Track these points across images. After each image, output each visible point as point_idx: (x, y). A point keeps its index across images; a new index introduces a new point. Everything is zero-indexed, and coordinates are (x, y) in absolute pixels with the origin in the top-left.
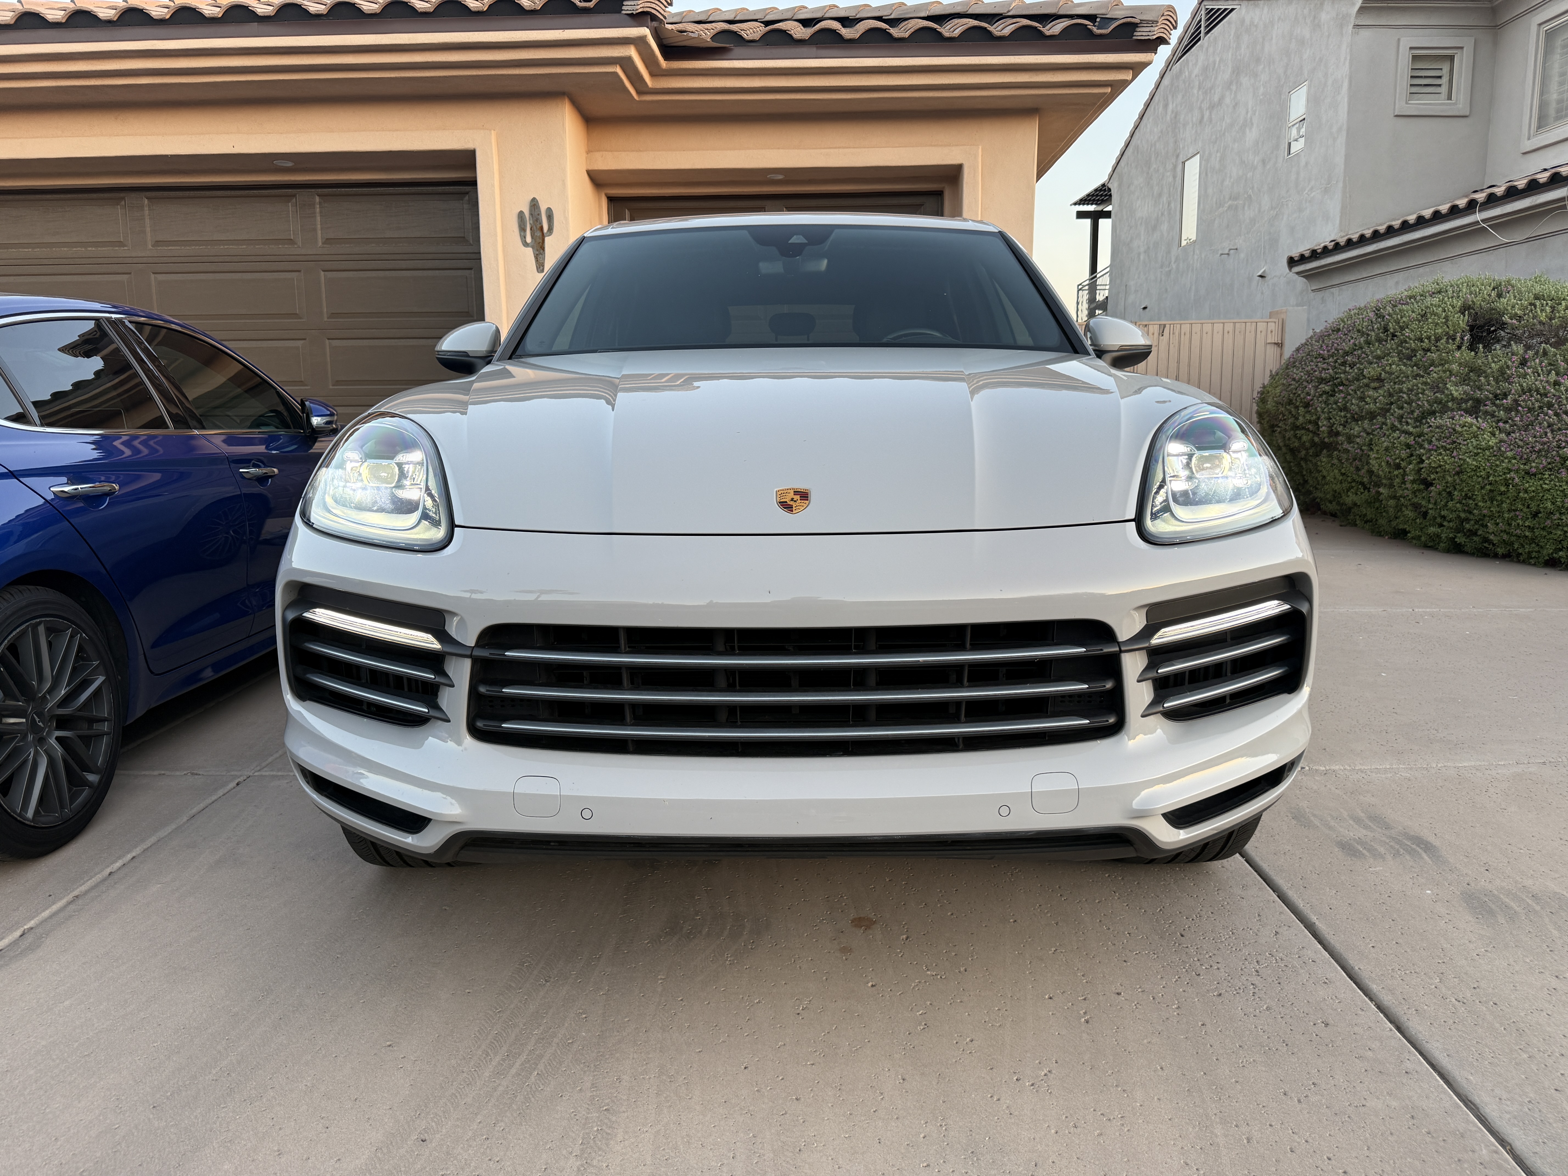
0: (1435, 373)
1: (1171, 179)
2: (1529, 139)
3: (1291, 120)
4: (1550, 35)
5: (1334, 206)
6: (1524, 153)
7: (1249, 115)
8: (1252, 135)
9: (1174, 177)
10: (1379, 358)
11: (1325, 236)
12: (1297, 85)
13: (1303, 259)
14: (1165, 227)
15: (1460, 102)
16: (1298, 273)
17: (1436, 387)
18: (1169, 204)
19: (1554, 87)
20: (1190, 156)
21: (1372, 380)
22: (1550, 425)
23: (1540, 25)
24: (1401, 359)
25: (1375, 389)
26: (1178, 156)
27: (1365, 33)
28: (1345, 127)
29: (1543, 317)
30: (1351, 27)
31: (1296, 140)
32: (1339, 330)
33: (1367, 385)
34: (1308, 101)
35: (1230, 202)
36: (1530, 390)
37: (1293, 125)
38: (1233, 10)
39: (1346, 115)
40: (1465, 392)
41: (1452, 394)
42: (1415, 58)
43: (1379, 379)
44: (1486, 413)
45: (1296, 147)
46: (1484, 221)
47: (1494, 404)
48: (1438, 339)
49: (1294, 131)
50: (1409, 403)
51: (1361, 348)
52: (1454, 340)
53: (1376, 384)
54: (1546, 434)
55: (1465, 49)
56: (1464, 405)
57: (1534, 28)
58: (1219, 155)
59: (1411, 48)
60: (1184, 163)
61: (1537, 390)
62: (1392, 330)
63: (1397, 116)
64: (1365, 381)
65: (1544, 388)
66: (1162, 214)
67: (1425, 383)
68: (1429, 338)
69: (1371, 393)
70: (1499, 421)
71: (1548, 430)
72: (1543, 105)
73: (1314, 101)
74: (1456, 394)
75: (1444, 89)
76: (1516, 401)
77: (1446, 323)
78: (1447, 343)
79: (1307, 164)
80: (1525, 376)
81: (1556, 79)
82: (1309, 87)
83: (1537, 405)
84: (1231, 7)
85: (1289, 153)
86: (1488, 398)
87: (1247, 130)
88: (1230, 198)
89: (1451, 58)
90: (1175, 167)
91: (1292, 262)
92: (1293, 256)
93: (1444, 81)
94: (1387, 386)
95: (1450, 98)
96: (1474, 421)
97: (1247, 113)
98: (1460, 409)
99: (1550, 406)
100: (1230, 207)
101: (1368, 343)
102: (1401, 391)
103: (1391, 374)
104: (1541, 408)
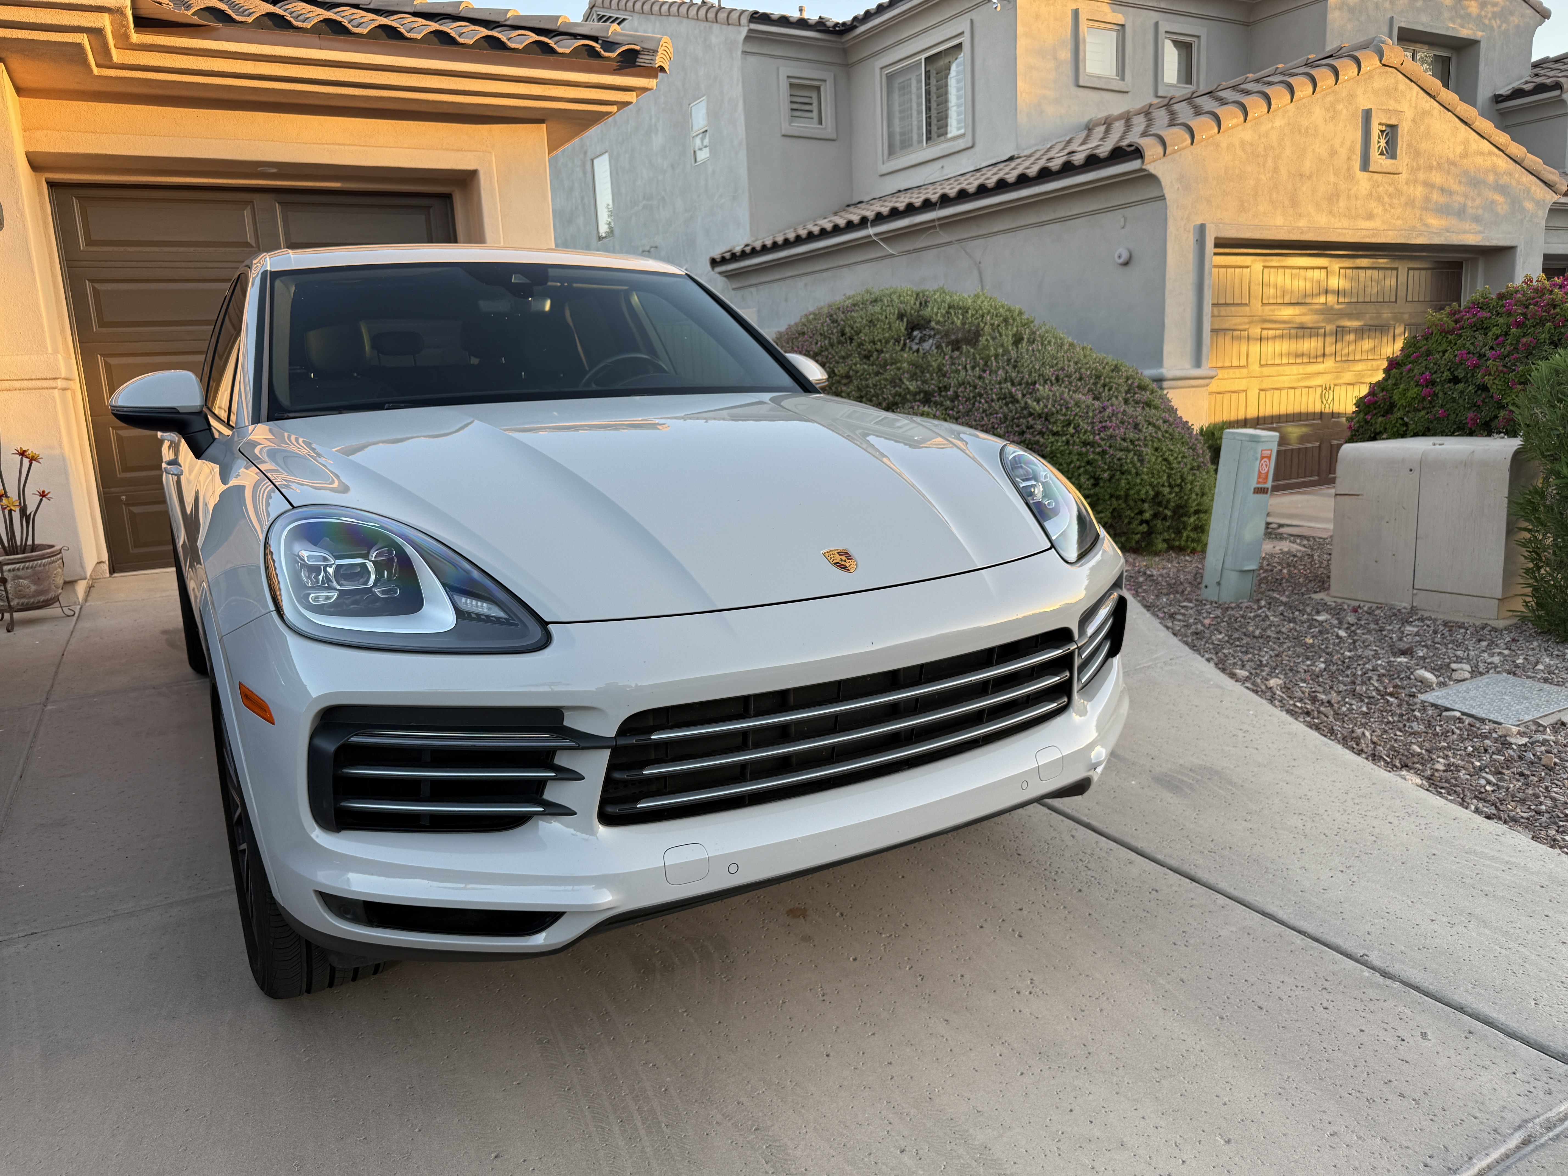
0: (891, 371)
1: (581, 175)
2: (883, 163)
3: (695, 129)
4: (890, 78)
5: (743, 213)
6: (882, 176)
7: (653, 121)
8: (658, 141)
9: (585, 173)
10: (843, 358)
11: (739, 241)
12: (695, 98)
13: (724, 261)
14: (580, 221)
15: (828, 128)
16: (720, 273)
17: (893, 382)
18: (582, 199)
19: (896, 122)
20: (598, 153)
21: (842, 377)
22: (984, 411)
23: (882, 68)
24: (861, 360)
25: (845, 385)
26: (585, 153)
27: (751, 59)
28: (744, 142)
29: (959, 323)
30: (739, 53)
31: (700, 149)
32: (804, 333)
33: (839, 382)
34: (708, 115)
35: (644, 202)
36: (963, 383)
37: (697, 135)
38: (624, 20)
39: (744, 132)
40: (918, 387)
41: (908, 388)
42: (792, 85)
43: (847, 376)
44: (936, 403)
45: (702, 155)
46: (875, 235)
47: (940, 395)
48: (887, 342)
49: (698, 142)
50: (877, 396)
51: (827, 349)
52: (899, 342)
53: (844, 381)
54: (983, 418)
55: (828, 82)
56: (918, 397)
57: (877, 71)
58: (627, 156)
59: (788, 77)
60: (592, 160)
61: (969, 383)
62: (849, 334)
63: (784, 136)
64: (838, 378)
65: (973, 381)
66: (577, 208)
67: (886, 380)
68: (880, 341)
69: (844, 388)
70: (946, 409)
71: (984, 415)
72: (891, 136)
73: (713, 115)
74: (911, 388)
75: (815, 115)
76: (956, 392)
77: (890, 328)
78: (894, 344)
79: (714, 172)
80: (957, 371)
81: (897, 115)
82: (708, 102)
83: (971, 395)
84: (623, 17)
85: (695, 161)
86: (933, 390)
87: (653, 136)
88: (644, 198)
89: (818, 89)
90: (584, 164)
91: (714, 263)
92: (716, 257)
93: (815, 107)
94: (856, 383)
95: (820, 123)
96: (930, 410)
97: (651, 119)
98: (915, 401)
99: (981, 395)
100: (645, 207)
101: (832, 345)
102: (867, 386)
103: (857, 372)
104: (974, 397)
